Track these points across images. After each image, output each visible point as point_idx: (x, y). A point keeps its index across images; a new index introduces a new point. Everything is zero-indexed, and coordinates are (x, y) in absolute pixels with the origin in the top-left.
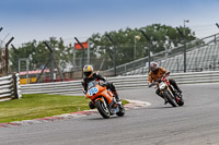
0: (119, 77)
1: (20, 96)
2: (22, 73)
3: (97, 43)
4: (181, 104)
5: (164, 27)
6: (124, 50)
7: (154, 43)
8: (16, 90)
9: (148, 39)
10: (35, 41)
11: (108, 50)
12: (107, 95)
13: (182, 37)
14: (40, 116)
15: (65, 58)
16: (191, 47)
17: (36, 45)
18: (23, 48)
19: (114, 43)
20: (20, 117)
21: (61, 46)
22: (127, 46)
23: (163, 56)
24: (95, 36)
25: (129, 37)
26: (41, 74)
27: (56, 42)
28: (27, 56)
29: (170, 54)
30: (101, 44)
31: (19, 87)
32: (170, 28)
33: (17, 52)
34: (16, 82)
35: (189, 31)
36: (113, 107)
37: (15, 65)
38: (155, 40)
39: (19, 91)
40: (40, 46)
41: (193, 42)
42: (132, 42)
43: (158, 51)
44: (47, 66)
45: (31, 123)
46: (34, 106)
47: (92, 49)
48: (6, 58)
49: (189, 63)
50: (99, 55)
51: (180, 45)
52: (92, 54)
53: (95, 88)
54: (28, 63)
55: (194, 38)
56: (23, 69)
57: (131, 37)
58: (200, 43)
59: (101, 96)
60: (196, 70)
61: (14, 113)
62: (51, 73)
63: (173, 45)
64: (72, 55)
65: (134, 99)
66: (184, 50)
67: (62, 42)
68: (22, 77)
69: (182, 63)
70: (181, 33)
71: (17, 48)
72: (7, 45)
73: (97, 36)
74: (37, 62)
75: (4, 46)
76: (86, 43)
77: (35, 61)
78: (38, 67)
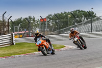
0: (61, 35)
1: (15, 44)
2: (15, 33)
3: (50, 19)
4: (85, 48)
5: (82, 11)
6: (63, 22)
7: (77, 19)
8: (13, 41)
9: (74, 17)
10: (22, 18)
11: (56, 22)
12: (46, 45)
13: (90, 16)
14: (24, 53)
15: (35, 25)
16: (94, 20)
17: (22, 20)
18: (16, 21)
19: (59, 19)
20: (15, 53)
21: (34, 20)
22: (64, 20)
23: (81, 25)
24: (49, 16)
25: (65, 16)
26: (24, 33)
27: (31, 18)
28: (18, 25)
29: (84, 24)
30: (52, 19)
31: (14, 39)
32: (84, 12)
33: (13, 23)
34: (12, 37)
35: (93, 13)
36: (49, 50)
37: (12, 29)
38: (77, 17)
39: (14, 41)
40: (24, 20)
41: (95, 18)
42: (67, 18)
43: (79, 22)
44: (27, 29)
45: (20, 56)
46: (21, 48)
47: (48, 22)
48: (8, 26)
49: (93, 28)
50: (51, 24)
51: (89, 20)
52: (48, 24)
53: (40, 41)
54: (18, 28)
55: (96, 17)
56: (16, 31)
57: (66, 16)
58: (98, 19)
59: (43, 45)
60: (97, 31)
61: (12, 52)
62: (29, 33)
63: (86, 20)
64: (39, 24)
65: (68, 45)
66: (91, 22)
67: (34, 18)
68: (15, 35)
69: (90, 28)
70: (90, 14)
71: (13, 21)
72: (8, 20)
73: (51, 15)
74: (23, 28)
75: (7, 20)
76: (45, 19)
77: (22, 27)
78: (23, 30)
